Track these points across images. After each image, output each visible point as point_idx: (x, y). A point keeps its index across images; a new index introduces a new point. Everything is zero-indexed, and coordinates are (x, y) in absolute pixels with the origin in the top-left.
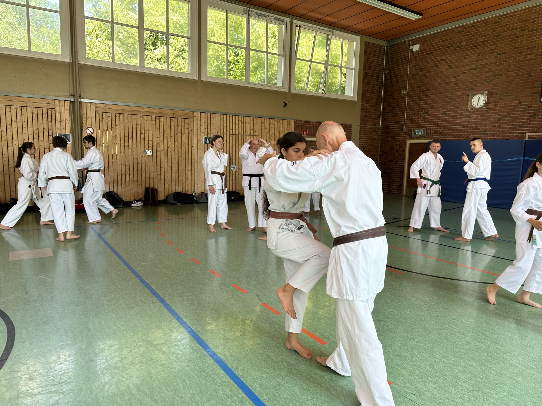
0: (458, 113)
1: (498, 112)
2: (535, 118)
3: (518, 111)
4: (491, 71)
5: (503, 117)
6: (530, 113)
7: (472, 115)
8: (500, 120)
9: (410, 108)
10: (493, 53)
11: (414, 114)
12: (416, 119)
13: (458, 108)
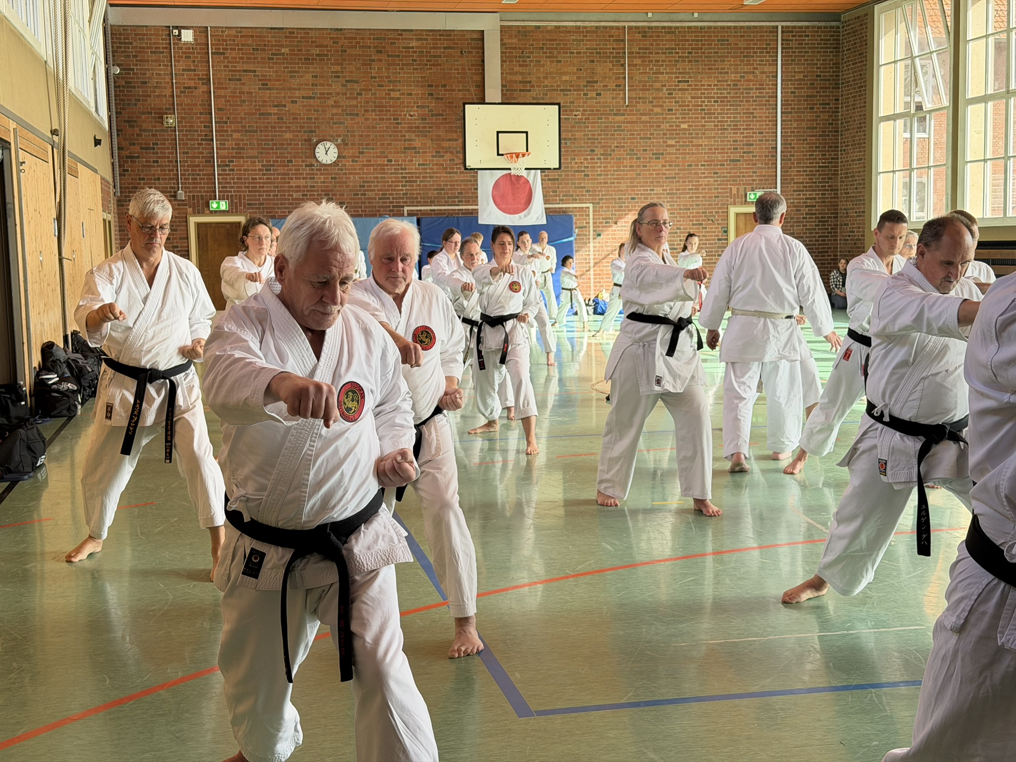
0: (291, 170)
1: (360, 174)
2: (413, 186)
3: (387, 173)
4: (339, 106)
5: (368, 182)
6: (405, 177)
7: (317, 174)
8: (364, 186)
9: (187, 153)
10: (338, 77)
11: (199, 166)
12: (203, 175)
13: (291, 161)
